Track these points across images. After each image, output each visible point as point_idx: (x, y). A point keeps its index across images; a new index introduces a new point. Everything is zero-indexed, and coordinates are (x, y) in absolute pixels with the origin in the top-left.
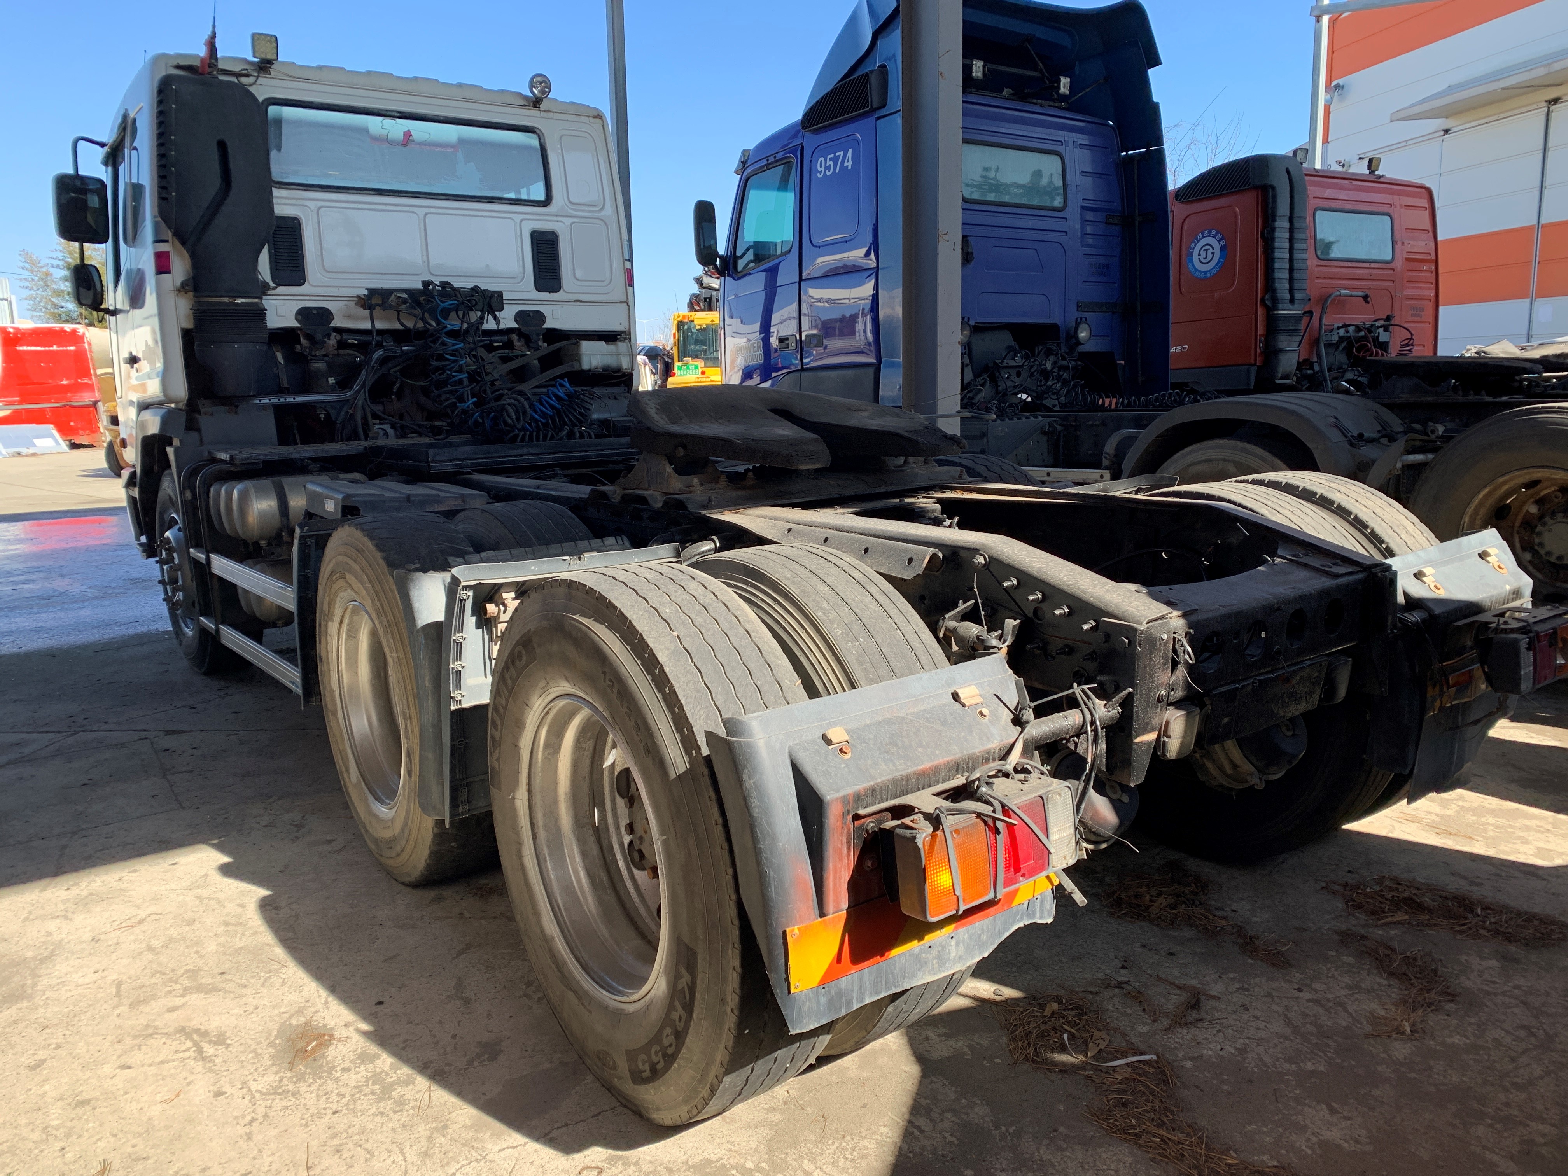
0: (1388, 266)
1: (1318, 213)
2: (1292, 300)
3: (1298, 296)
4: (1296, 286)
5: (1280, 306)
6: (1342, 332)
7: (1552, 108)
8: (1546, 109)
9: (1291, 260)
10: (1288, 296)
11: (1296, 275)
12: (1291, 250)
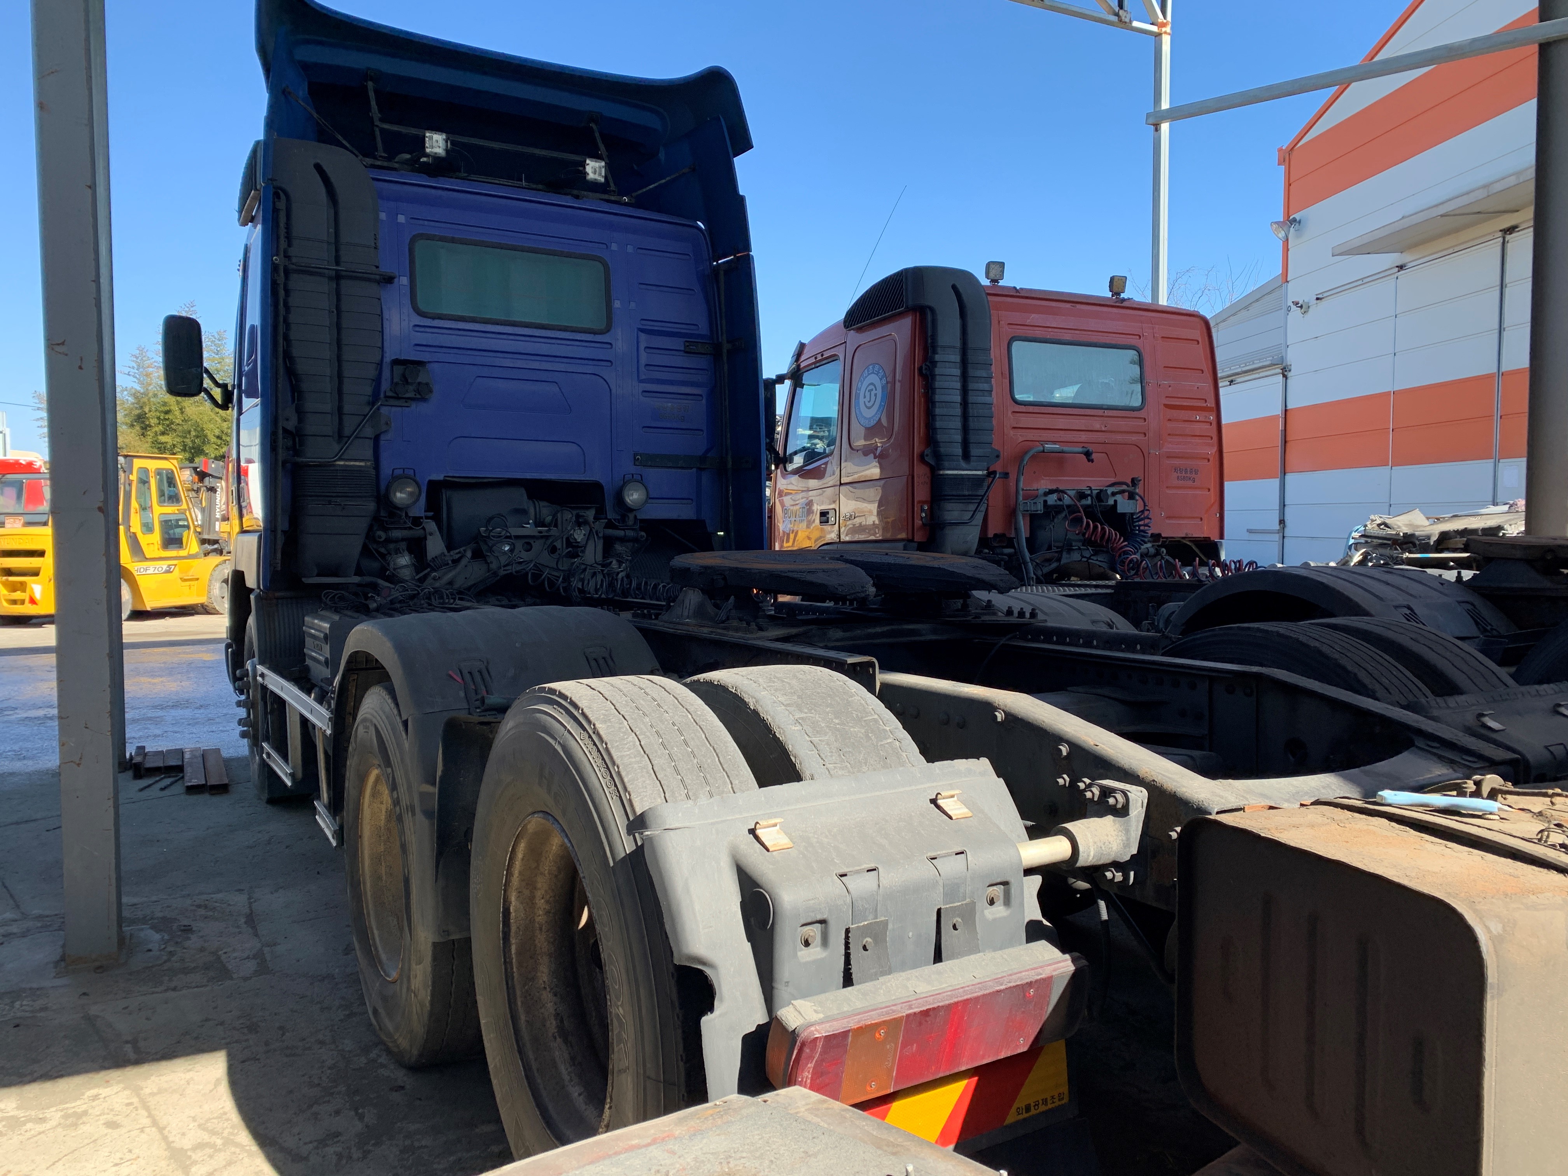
0: (1136, 414)
1: (1016, 345)
2: (966, 456)
3: (975, 451)
4: (972, 438)
5: (946, 464)
6: (1052, 499)
7: (1508, 237)
8: (1501, 240)
9: (965, 404)
10: (959, 451)
11: (972, 424)
12: (965, 391)
